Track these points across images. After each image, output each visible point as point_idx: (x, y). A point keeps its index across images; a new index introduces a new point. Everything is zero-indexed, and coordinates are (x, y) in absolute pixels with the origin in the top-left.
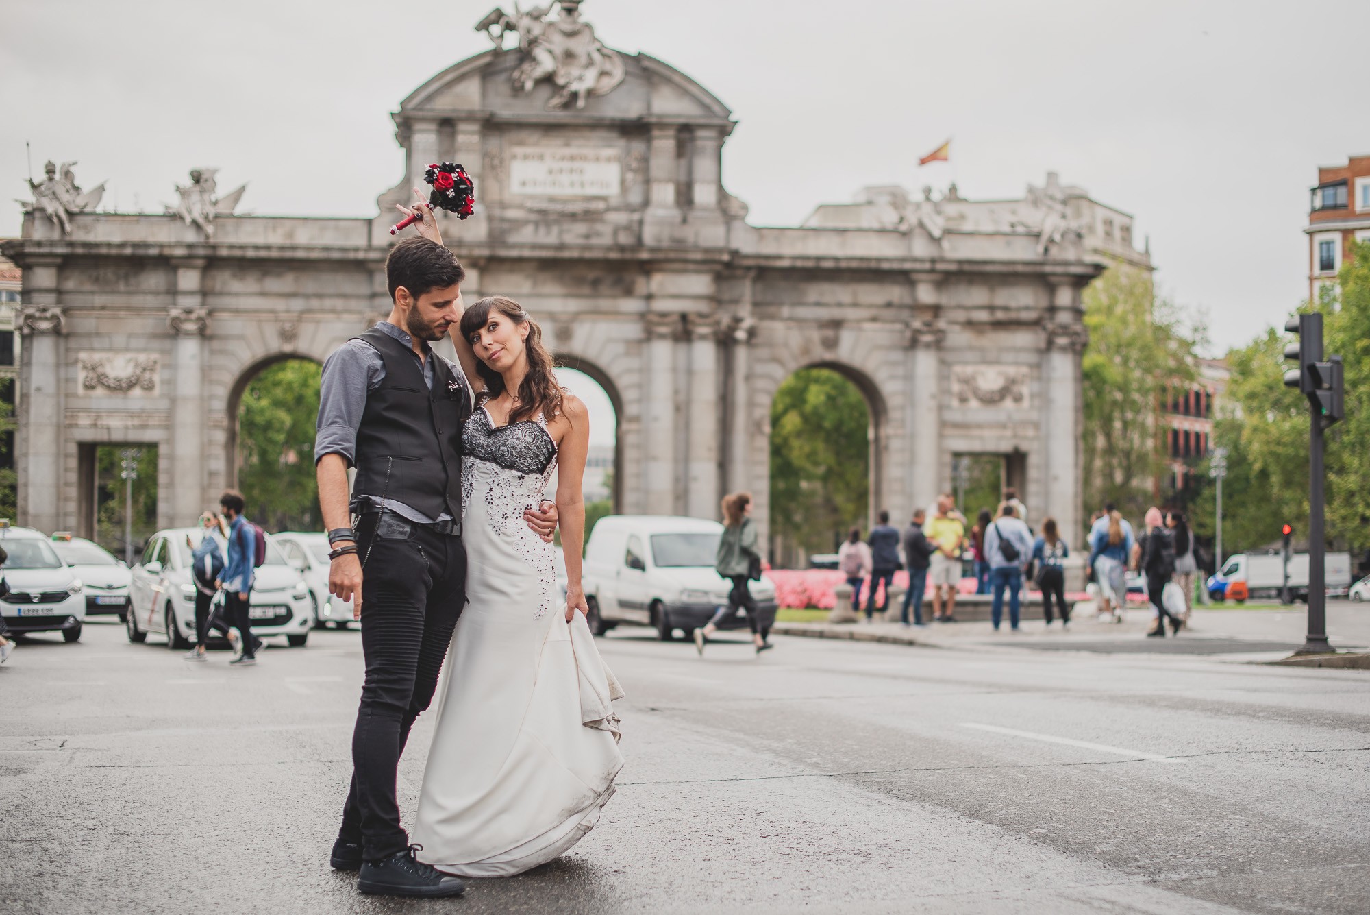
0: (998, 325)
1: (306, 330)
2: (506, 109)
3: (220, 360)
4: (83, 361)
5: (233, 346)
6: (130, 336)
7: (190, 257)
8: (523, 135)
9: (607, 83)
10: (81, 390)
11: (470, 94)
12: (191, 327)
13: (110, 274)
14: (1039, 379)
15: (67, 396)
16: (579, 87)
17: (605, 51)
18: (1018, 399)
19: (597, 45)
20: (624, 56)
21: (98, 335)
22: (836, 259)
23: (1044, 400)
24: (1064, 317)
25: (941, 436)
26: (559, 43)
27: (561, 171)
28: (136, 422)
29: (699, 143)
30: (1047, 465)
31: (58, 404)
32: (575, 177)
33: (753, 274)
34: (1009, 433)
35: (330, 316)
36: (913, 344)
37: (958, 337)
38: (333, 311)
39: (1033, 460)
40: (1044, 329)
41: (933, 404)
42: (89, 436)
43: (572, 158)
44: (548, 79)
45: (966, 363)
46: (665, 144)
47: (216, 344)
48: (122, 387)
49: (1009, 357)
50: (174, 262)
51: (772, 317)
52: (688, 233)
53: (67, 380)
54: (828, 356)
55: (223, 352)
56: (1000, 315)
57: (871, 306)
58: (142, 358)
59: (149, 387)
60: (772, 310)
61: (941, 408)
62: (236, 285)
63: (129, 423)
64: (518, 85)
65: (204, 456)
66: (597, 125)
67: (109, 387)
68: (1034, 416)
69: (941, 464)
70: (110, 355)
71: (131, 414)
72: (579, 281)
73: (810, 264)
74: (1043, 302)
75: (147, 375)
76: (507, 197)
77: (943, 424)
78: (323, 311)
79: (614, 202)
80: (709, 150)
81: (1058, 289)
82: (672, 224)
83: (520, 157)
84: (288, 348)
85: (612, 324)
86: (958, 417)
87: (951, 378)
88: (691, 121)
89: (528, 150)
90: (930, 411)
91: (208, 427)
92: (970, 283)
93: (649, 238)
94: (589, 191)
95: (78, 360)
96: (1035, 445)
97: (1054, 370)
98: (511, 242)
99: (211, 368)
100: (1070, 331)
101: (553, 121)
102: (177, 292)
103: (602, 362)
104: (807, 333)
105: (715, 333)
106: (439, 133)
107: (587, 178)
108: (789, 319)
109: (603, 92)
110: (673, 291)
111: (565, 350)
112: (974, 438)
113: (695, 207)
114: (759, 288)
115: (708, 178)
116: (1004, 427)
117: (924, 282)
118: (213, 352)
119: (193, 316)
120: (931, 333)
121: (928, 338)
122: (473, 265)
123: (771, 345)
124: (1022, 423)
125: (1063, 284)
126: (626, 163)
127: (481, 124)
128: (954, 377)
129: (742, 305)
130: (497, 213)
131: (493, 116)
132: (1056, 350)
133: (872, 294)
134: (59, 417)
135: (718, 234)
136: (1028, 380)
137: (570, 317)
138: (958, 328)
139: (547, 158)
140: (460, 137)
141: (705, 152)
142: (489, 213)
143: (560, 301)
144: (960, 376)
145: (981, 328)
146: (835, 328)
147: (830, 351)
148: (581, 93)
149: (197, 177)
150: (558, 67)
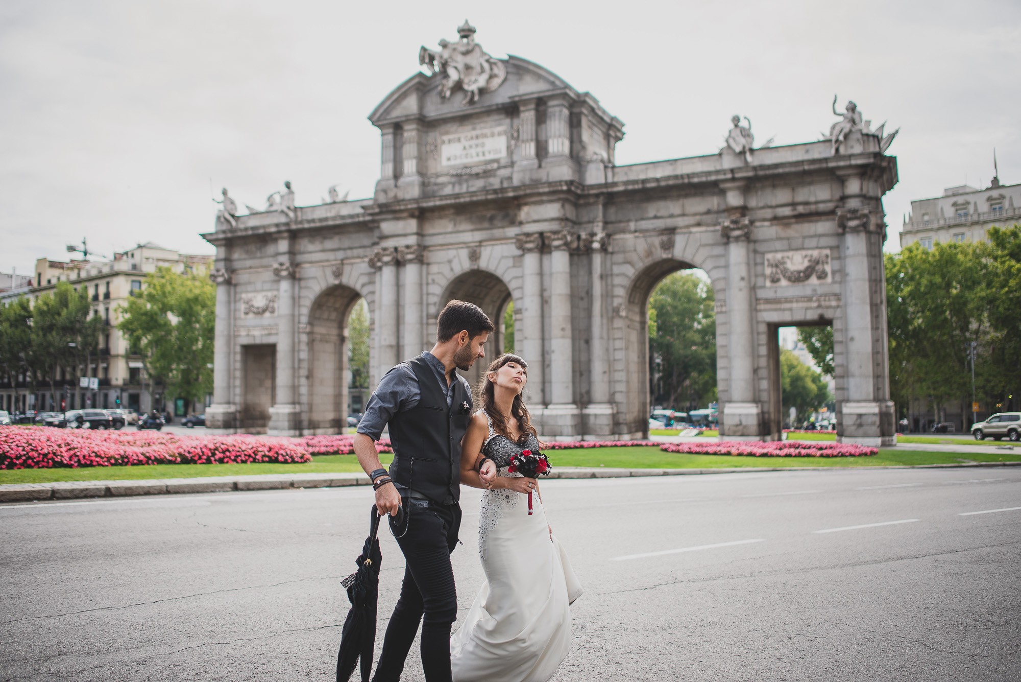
0: (801, 218)
1: (347, 269)
2: (433, 110)
3: (304, 293)
4: (243, 299)
5: (311, 283)
6: (263, 282)
7: (279, 232)
8: (448, 127)
9: (496, 82)
10: (243, 316)
11: (411, 105)
12: (284, 273)
13: (252, 247)
14: (839, 258)
15: (234, 319)
16: (474, 87)
17: (492, 61)
18: (822, 276)
19: (487, 57)
20: (502, 62)
21: (249, 283)
22: (657, 180)
23: (842, 275)
24: (854, 204)
25: (753, 311)
26: (460, 61)
27: (471, 147)
28: (266, 332)
29: (550, 110)
30: (846, 329)
31: (229, 325)
32: (480, 149)
33: (601, 199)
34: (815, 304)
35: (358, 260)
36: (726, 238)
38: (359, 257)
39: (837, 324)
40: (838, 215)
41: (743, 284)
42: (246, 341)
43: (477, 137)
44: (458, 87)
45: (776, 251)
46: (528, 116)
47: (303, 283)
48: (261, 312)
49: (813, 242)
50: (275, 236)
51: (623, 231)
52: (542, 175)
53: (235, 310)
54: (665, 256)
55: (307, 288)
56: (801, 209)
57: (695, 214)
58: (270, 294)
59: (273, 312)
60: (622, 225)
61: (753, 289)
62: (311, 247)
63: (263, 333)
64: (443, 95)
65: (294, 350)
66: (489, 112)
67: (254, 313)
68: (836, 289)
70: (255, 294)
71: (263, 327)
72: (482, 219)
73: (640, 186)
74: (837, 195)
75: (271, 304)
76: (439, 170)
77: (754, 303)
78: (354, 258)
79: (503, 162)
80: (557, 114)
81: (846, 180)
82: (531, 170)
83: (447, 141)
84: (337, 282)
85: (505, 247)
86: (770, 294)
87: (763, 264)
88: (541, 95)
89: (451, 137)
90: (741, 290)
91: (299, 333)
92: (774, 186)
93: (516, 182)
94: (489, 157)
95: (241, 299)
96: (838, 313)
97: (848, 248)
98: (433, 196)
99: (299, 297)
100: (859, 214)
101: (461, 113)
102: (278, 254)
103: (499, 273)
104: (649, 240)
105: (566, 244)
106: (395, 134)
107: (486, 148)
108: (636, 231)
109: (493, 89)
110: (536, 217)
111: (475, 267)
112: (784, 310)
113: (549, 155)
114: (612, 211)
115: (557, 133)
116: (810, 299)
117: (730, 189)
118: (300, 288)
119: (284, 267)
120: (738, 229)
121: (737, 233)
122: (412, 216)
123: (624, 252)
124: (826, 295)
125: (849, 176)
126: (509, 135)
127: (418, 124)
128: (766, 263)
129: (595, 224)
130: (433, 180)
131: (425, 117)
132: (848, 232)
133: (697, 205)
134: (229, 331)
135: (563, 172)
136: (829, 260)
137: (477, 244)
138: (767, 224)
139: (462, 139)
140: (406, 134)
141: (554, 115)
142: (426, 181)
143: (470, 234)
144: (772, 262)
145: (786, 221)
146: (670, 234)
147: (667, 252)
148: (476, 92)
149: (288, 186)
150: (462, 77)
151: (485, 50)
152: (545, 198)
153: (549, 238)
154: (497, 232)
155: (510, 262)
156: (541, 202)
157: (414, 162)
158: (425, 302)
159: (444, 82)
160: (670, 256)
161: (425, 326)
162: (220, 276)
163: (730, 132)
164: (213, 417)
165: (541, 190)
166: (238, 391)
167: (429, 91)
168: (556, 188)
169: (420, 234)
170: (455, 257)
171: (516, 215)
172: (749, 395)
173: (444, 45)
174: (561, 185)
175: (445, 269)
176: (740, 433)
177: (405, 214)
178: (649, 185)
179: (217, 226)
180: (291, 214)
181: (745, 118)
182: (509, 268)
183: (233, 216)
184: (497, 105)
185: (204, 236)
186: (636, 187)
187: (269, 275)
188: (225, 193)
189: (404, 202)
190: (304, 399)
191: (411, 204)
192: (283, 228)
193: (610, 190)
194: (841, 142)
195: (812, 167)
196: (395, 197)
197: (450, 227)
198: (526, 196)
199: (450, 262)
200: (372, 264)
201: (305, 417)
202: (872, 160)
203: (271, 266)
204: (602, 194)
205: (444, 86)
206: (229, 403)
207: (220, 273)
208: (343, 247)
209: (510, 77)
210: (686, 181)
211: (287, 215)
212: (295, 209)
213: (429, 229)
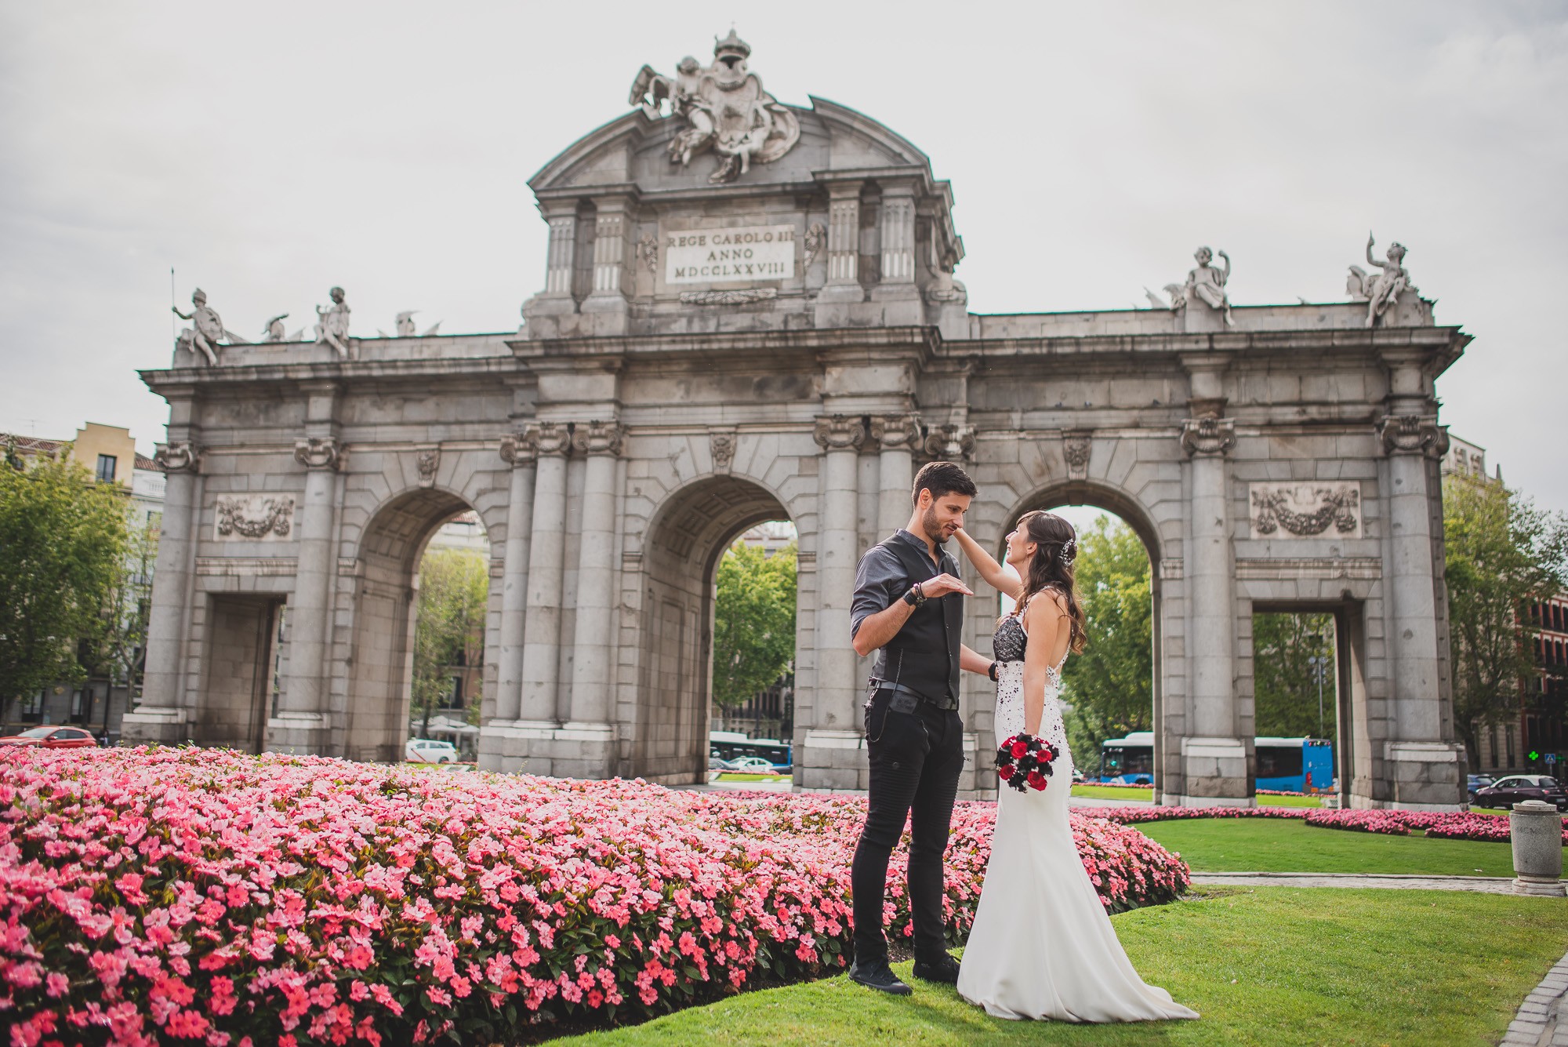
0: (1312, 427)
1: (448, 461)
2: (655, 181)
3: (354, 500)
4: (221, 504)
5: (369, 483)
6: (267, 474)
7: (316, 380)
8: (682, 216)
9: (779, 147)
10: (216, 537)
11: (615, 167)
12: (318, 460)
13: (250, 407)
14: (1377, 498)
15: (200, 542)
16: (743, 150)
17: (776, 108)
18: (1346, 526)
19: (767, 101)
20: (797, 111)
21: (237, 475)
22: (1077, 341)
23: (1386, 526)
24: (1408, 408)
25: (1233, 578)
26: (718, 101)
27: (724, 255)
28: (266, 570)
29: (888, 202)
30: (1394, 617)
31: (187, 551)
32: (742, 261)
33: (968, 367)
34: (1336, 573)
35: (474, 446)
36: (1190, 454)
37: (1253, 445)
38: (479, 440)
39: (1373, 610)
40: (1380, 427)
41: (1220, 531)
42: (218, 585)
43: (738, 240)
44: (708, 147)
45: (1269, 480)
46: (845, 209)
47: (352, 482)
48: (257, 532)
49: (1333, 469)
50: (304, 387)
51: (999, 429)
52: (872, 314)
53: (201, 525)
54: (1074, 475)
55: (361, 490)
56: (1313, 412)
57: (1133, 408)
58: (279, 498)
59: (284, 534)
60: (998, 416)
61: (1232, 540)
62: (375, 415)
63: (259, 571)
64: (675, 158)
65: (327, 607)
66: (766, 196)
67: (242, 532)
68: (1372, 548)
69: (1234, 617)
70: (247, 497)
71: (261, 561)
72: (743, 385)
73: (1045, 350)
74: (1378, 393)
75: (282, 517)
76: (659, 291)
77: (1236, 562)
78: (465, 440)
79: (786, 288)
80: (901, 211)
81: (1397, 369)
82: (850, 303)
83: (677, 242)
84: (426, 484)
85: (783, 437)
86: (1259, 552)
87: (1246, 500)
88: (876, 174)
89: (687, 234)
90: (1216, 541)
91: (338, 575)
92: (1269, 371)
93: (820, 322)
94: (757, 276)
95: (215, 503)
96: (1375, 590)
97: (1399, 482)
98: (649, 335)
99: (344, 508)
100: (1418, 427)
101: (713, 193)
102: (307, 422)
103: (771, 485)
104: (1045, 446)
105: (910, 441)
106: (578, 219)
107: (754, 261)
108: (1022, 430)
109: (773, 158)
110: (854, 389)
111: (726, 472)
112: (1282, 580)
113: (883, 281)
114: (980, 389)
115: (901, 245)
116: (1328, 565)
117: (1199, 368)
118: (346, 490)
119: (320, 448)
120: (1213, 437)
121: (1210, 444)
122: (608, 368)
123: (998, 464)
124: (1355, 559)
125: (1402, 362)
126: (802, 240)
127: (626, 204)
128: (1251, 499)
129: (953, 411)
130: (646, 308)
131: (641, 192)
132: (1399, 455)
133: (1133, 392)
134: (186, 565)
135: (909, 312)
136: (1358, 500)
137: (732, 429)
138: (1253, 432)
139: (708, 240)
140: (601, 220)
141: (896, 213)
142: (635, 307)
143: (719, 409)
144: (1260, 498)
145: (1286, 431)
146: (1085, 438)
147: (1078, 469)
148: (745, 158)
149: (338, 296)
150: (718, 130)
151: (767, 87)
152: (875, 355)
153: (879, 426)
154: (772, 412)
155: (794, 467)
156: (869, 362)
157: (616, 270)
158: (619, 530)
159: (682, 135)
160: (1083, 476)
161: (618, 574)
162: (176, 456)
163: (1193, 274)
164: (139, 733)
165: (872, 340)
166: (194, 682)
167: (648, 149)
168: (901, 339)
169: (619, 404)
170: (683, 450)
171: (810, 382)
172: (1227, 725)
173: (689, 69)
174: (912, 334)
175: (664, 472)
176: (1217, 792)
177: (595, 364)
178: (1060, 350)
179: (175, 361)
180: (343, 351)
181: (1221, 254)
182: (790, 476)
183: (212, 344)
184: (784, 185)
185: (147, 376)
186: (1037, 351)
187: (286, 461)
188: (199, 299)
189: (598, 341)
190: (340, 704)
191: (611, 344)
192: (326, 374)
193: (987, 352)
194: (1391, 304)
195: (1346, 342)
196: (576, 330)
197: (677, 395)
198: (842, 347)
199: (673, 458)
200: (507, 453)
201: (338, 738)
202: (1446, 340)
203: (293, 445)
204: (973, 357)
205: (680, 142)
206: (174, 706)
207: (179, 451)
208: (442, 419)
209: (806, 140)
210: (1128, 348)
211: (333, 348)
212: (349, 342)
213: (635, 395)
